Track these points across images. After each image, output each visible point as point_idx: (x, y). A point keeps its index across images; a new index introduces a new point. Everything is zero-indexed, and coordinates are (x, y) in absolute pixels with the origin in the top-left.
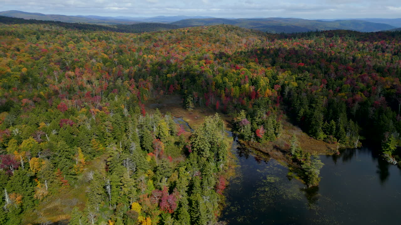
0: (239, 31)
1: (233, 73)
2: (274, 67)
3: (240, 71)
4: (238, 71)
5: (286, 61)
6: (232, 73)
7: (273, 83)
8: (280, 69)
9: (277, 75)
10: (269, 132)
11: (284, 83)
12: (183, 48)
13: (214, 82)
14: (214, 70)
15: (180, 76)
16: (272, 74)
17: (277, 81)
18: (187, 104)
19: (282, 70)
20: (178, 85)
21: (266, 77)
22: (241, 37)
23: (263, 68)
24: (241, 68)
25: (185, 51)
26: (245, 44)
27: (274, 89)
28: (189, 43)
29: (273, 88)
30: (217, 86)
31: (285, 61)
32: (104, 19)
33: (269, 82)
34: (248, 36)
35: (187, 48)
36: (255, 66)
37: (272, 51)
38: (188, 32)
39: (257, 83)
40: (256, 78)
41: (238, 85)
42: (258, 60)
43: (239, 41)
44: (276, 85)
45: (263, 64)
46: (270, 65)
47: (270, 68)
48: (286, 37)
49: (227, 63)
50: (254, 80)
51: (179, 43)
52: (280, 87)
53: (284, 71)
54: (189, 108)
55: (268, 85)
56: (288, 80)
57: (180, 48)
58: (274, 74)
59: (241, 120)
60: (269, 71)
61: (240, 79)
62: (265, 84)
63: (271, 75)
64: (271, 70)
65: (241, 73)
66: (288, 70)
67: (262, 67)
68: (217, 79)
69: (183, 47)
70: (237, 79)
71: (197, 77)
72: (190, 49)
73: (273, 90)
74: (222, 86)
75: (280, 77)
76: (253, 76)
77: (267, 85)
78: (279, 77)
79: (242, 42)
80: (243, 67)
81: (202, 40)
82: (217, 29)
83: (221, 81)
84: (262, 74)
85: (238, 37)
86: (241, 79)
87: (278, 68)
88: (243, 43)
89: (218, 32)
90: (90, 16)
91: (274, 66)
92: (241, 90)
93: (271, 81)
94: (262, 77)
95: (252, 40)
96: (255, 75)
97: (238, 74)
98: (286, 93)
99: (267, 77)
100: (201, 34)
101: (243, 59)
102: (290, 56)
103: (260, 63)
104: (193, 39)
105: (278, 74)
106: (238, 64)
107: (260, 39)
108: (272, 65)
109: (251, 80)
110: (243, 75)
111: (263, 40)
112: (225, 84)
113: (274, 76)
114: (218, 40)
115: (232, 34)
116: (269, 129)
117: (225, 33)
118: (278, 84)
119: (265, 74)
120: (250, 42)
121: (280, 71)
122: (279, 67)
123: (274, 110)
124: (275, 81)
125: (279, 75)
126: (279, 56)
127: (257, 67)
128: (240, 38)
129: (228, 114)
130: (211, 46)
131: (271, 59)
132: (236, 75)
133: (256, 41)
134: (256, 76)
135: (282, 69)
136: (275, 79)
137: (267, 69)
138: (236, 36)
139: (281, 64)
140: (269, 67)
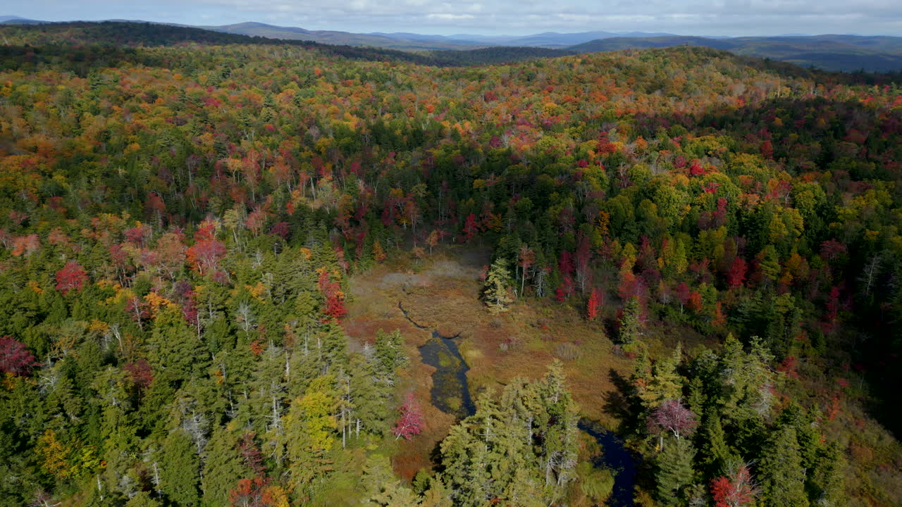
0: (727, 63)
1: (679, 187)
2: (828, 174)
3: (702, 182)
4: (697, 180)
5: (870, 156)
6: (673, 188)
7: (818, 229)
8: (847, 182)
9: (836, 204)
10: (778, 491)
11: (861, 237)
12: (555, 105)
13: (606, 216)
14: (617, 174)
15: (509, 187)
16: (815, 198)
17: (833, 225)
18: (489, 291)
19: (856, 184)
20: (496, 214)
21: (793, 206)
22: (733, 78)
23: (786, 176)
24: (707, 171)
25: (558, 114)
26: (740, 98)
27: (819, 253)
28: (576, 91)
29: (816, 249)
30: (615, 228)
31: (867, 154)
32: (423, 41)
33: (801, 226)
34: (753, 76)
35: (568, 104)
36: (760, 167)
37: (823, 120)
38: (583, 63)
39: (758, 228)
40: (757, 210)
41: (687, 228)
42: (771, 147)
43: (723, 89)
44: (830, 240)
45: (787, 162)
46: (812, 164)
47: (811, 175)
48: (870, 81)
49: (664, 152)
50: (746, 217)
51: (550, 92)
52: (844, 248)
53: (863, 191)
54: (495, 301)
55: (799, 237)
56: (879, 226)
57: (547, 105)
58: (824, 200)
59: (655, 404)
60: (805, 189)
61: (699, 207)
62: (786, 232)
63: (812, 203)
64: (816, 184)
65: (704, 189)
66: (877, 188)
67: (784, 172)
68: (620, 205)
69: (557, 102)
70: (689, 208)
71: (556, 194)
72: (575, 108)
73: (817, 258)
74: (633, 231)
75: (849, 211)
76: (745, 203)
77: (793, 237)
78: (842, 211)
79: (730, 93)
80: (715, 167)
81: (616, 83)
82: (663, 58)
83: (631, 212)
84: (780, 196)
85: (723, 79)
86: (702, 207)
87: (842, 178)
88: (735, 95)
89: (665, 63)
90: (400, 33)
91: (828, 168)
92: (697, 246)
93: (812, 225)
94: (780, 209)
95: (764, 89)
96: (753, 200)
97: (695, 192)
98: (867, 277)
99: (797, 210)
100: (615, 70)
101: (721, 143)
102: (885, 140)
103: (777, 159)
104: (590, 82)
105: (839, 202)
106: (700, 157)
107: (788, 86)
108: (818, 165)
109: (739, 214)
110: (711, 195)
111: (798, 89)
112: (642, 223)
113: (823, 207)
114: (661, 86)
115: (705, 70)
116: (778, 476)
117: (686, 68)
118: (838, 240)
119: (791, 196)
120: (756, 93)
121: (847, 190)
122: (846, 173)
123: (814, 345)
124: (827, 222)
125: (842, 205)
126: (846, 135)
127: (765, 171)
128: (730, 80)
129: (624, 346)
130: (637, 99)
131: (816, 145)
132: (685, 194)
133: (775, 90)
134: (755, 203)
135: (855, 180)
136: (825, 217)
137: (799, 179)
138: (718, 76)
139: (854, 164)
140: (809, 170)
